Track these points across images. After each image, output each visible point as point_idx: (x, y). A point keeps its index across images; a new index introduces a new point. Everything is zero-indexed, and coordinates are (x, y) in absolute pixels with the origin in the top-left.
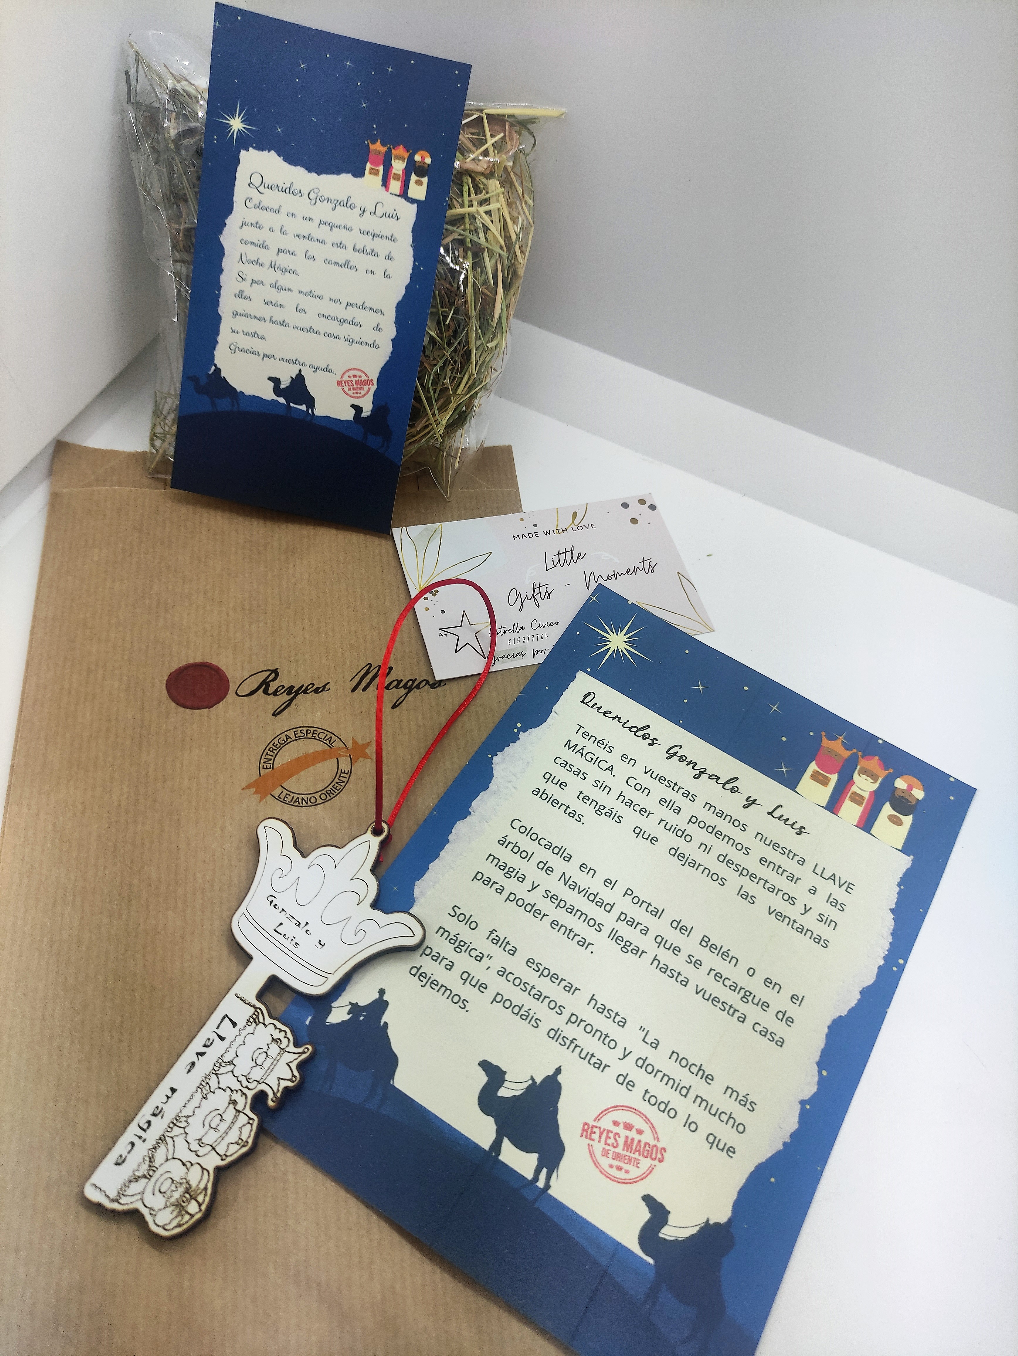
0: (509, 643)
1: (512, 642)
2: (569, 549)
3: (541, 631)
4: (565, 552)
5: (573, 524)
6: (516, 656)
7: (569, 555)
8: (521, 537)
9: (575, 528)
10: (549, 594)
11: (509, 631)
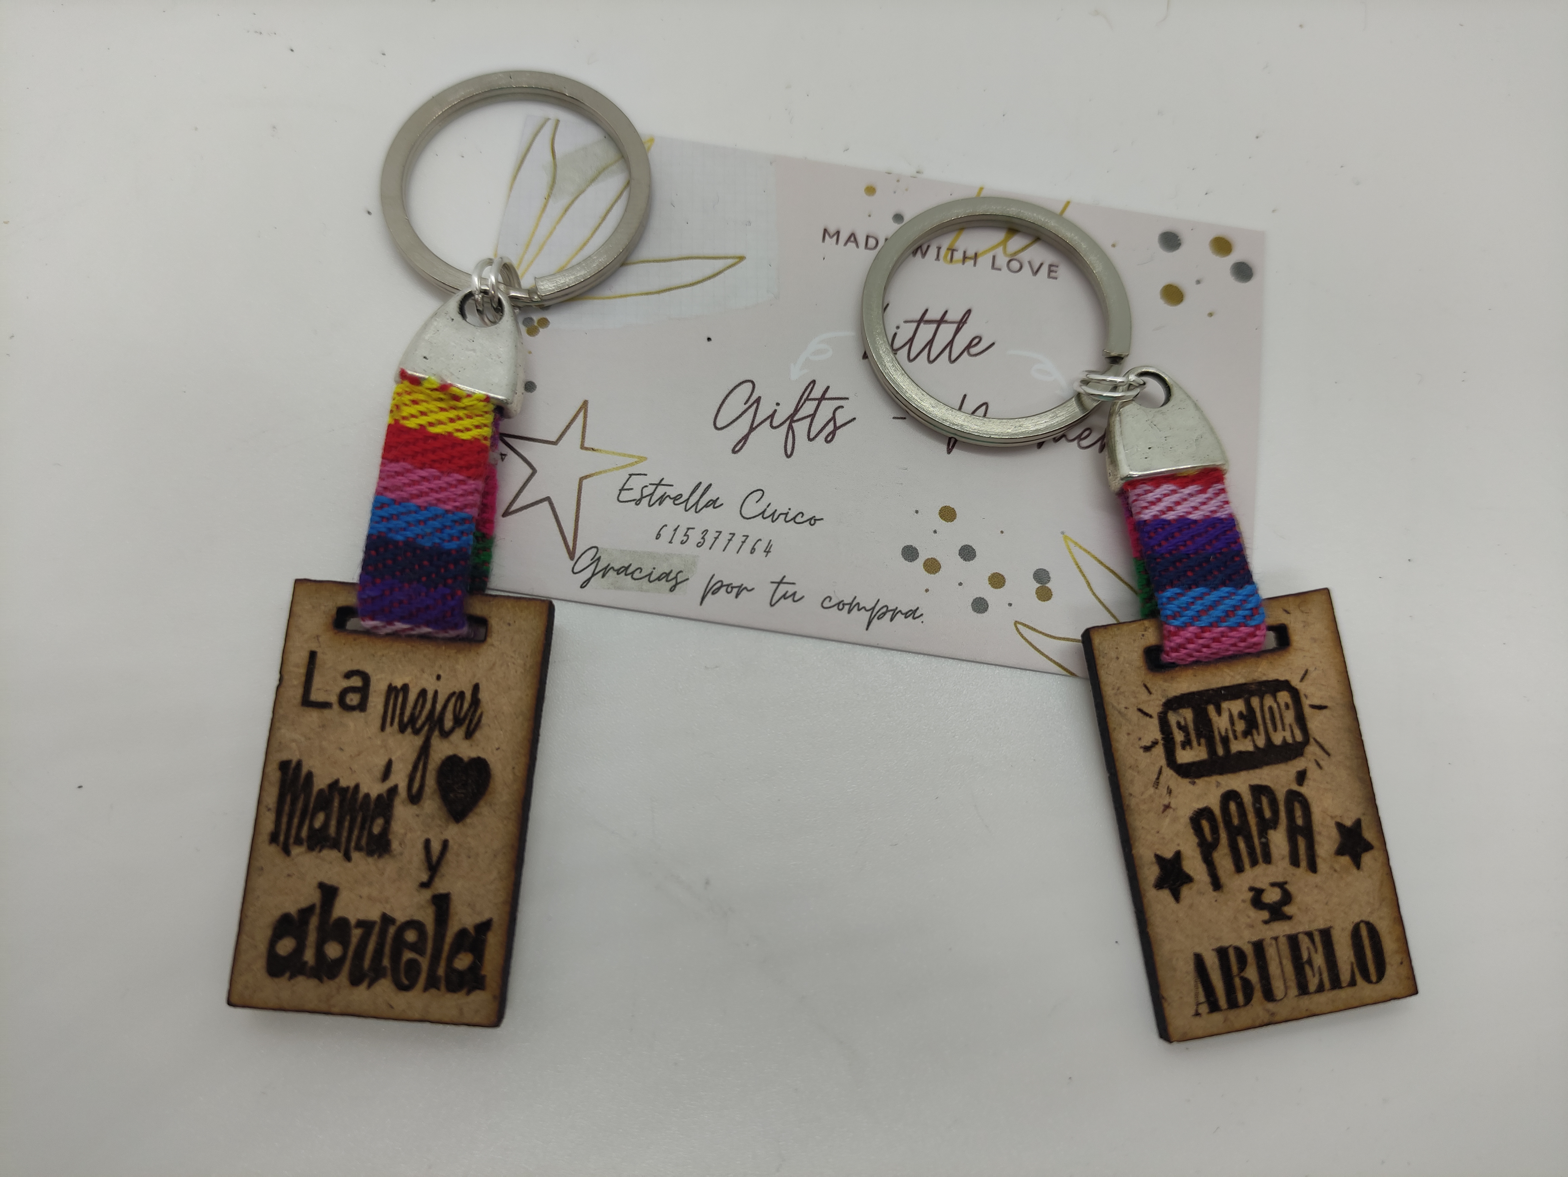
0: (658, 536)
1: (667, 534)
2: (955, 315)
3: (761, 529)
4: (942, 321)
5: (1001, 249)
6: (659, 579)
7: (946, 331)
8: (843, 237)
9: (1002, 261)
10: (836, 428)
11: (675, 499)
